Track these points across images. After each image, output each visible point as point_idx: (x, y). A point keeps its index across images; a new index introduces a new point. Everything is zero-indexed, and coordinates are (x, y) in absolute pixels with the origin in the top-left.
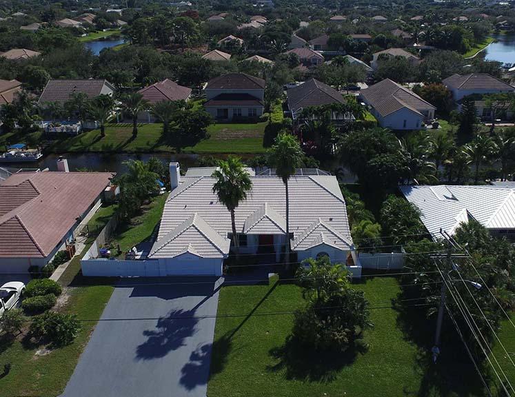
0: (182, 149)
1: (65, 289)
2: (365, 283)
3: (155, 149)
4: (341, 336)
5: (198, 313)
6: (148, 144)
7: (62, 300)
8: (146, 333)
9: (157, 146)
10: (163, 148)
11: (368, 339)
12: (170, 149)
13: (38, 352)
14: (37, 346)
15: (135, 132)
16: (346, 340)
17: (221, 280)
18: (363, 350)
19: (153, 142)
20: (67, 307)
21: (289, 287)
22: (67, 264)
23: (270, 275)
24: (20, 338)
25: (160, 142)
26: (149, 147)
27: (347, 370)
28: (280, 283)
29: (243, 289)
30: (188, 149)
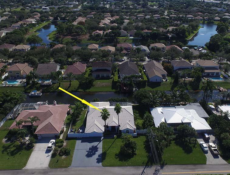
0: (86, 91)
1: (64, 141)
2: (138, 138)
3: (77, 90)
4: (130, 151)
5: (98, 147)
6: (75, 89)
7: (65, 144)
8: (87, 151)
9: (78, 89)
10: (80, 90)
11: (137, 152)
12: (82, 90)
13: (63, 157)
14: (62, 155)
15: (70, 84)
16: (131, 152)
17: (103, 138)
18: (135, 154)
19: (76, 88)
20: (66, 146)
21: (119, 139)
22: (63, 134)
23: (115, 136)
24: (58, 154)
25: (79, 88)
26: (75, 90)
27: (132, 159)
28: (117, 138)
29: (108, 140)
30: (88, 90)
